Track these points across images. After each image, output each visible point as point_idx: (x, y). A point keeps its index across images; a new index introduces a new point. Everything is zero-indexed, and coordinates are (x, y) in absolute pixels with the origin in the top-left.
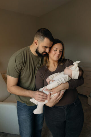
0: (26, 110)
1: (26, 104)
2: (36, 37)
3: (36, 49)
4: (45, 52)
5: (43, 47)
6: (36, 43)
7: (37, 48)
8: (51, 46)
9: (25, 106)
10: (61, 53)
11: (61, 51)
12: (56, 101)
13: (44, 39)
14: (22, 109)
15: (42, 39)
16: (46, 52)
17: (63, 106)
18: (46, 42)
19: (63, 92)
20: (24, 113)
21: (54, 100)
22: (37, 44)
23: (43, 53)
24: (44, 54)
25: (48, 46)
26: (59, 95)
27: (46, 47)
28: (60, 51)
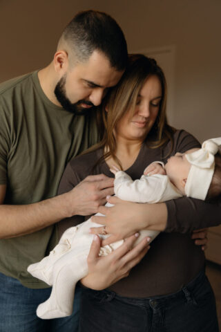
0: (18, 303)
1: (20, 282)
2: (66, 37)
3: (56, 84)
4: (85, 100)
5: (82, 80)
6: (60, 60)
7: (62, 79)
8: (112, 84)
9: (15, 286)
10: (155, 110)
11: (155, 103)
12: (116, 271)
13: (90, 53)
14: (5, 296)
15: (83, 54)
16: (91, 103)
17: (146, 300)
18: (96, 65)
19: (148, 239)
20: (10, 314)
21: (110, 264)
22: (63, 65)
23: (80, 102)
24: (84, 106)
25: (102, 82)
26: (131, 247)
27: (94, 86)
28: (151, 104)
